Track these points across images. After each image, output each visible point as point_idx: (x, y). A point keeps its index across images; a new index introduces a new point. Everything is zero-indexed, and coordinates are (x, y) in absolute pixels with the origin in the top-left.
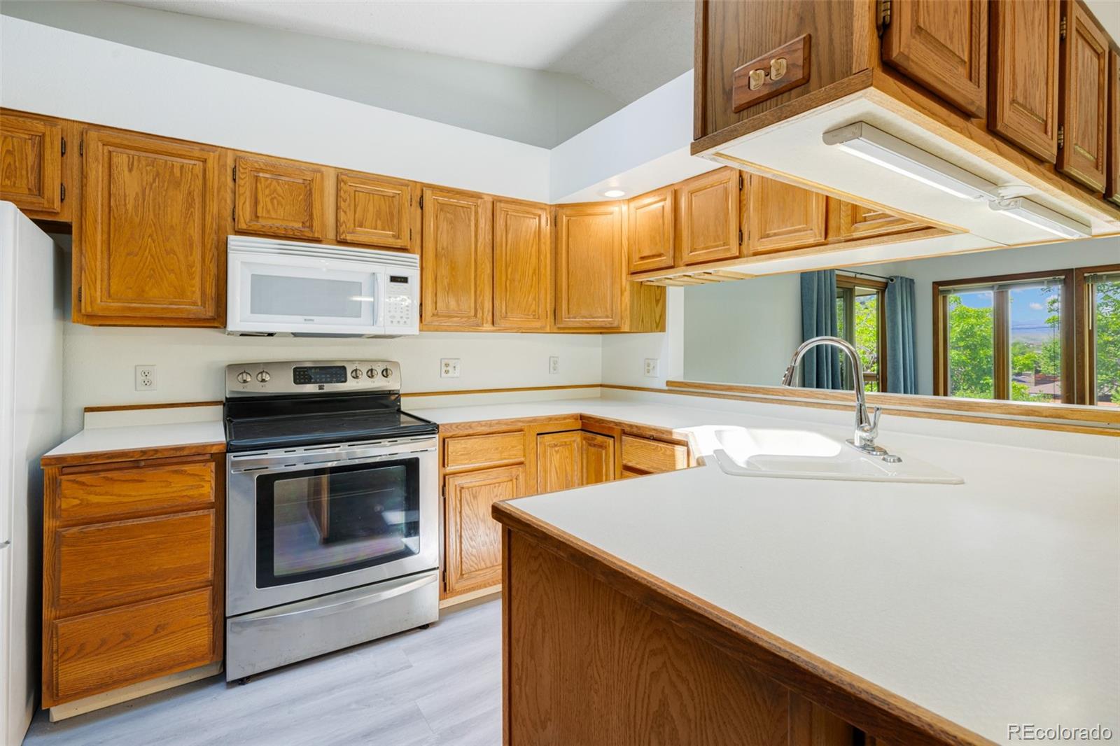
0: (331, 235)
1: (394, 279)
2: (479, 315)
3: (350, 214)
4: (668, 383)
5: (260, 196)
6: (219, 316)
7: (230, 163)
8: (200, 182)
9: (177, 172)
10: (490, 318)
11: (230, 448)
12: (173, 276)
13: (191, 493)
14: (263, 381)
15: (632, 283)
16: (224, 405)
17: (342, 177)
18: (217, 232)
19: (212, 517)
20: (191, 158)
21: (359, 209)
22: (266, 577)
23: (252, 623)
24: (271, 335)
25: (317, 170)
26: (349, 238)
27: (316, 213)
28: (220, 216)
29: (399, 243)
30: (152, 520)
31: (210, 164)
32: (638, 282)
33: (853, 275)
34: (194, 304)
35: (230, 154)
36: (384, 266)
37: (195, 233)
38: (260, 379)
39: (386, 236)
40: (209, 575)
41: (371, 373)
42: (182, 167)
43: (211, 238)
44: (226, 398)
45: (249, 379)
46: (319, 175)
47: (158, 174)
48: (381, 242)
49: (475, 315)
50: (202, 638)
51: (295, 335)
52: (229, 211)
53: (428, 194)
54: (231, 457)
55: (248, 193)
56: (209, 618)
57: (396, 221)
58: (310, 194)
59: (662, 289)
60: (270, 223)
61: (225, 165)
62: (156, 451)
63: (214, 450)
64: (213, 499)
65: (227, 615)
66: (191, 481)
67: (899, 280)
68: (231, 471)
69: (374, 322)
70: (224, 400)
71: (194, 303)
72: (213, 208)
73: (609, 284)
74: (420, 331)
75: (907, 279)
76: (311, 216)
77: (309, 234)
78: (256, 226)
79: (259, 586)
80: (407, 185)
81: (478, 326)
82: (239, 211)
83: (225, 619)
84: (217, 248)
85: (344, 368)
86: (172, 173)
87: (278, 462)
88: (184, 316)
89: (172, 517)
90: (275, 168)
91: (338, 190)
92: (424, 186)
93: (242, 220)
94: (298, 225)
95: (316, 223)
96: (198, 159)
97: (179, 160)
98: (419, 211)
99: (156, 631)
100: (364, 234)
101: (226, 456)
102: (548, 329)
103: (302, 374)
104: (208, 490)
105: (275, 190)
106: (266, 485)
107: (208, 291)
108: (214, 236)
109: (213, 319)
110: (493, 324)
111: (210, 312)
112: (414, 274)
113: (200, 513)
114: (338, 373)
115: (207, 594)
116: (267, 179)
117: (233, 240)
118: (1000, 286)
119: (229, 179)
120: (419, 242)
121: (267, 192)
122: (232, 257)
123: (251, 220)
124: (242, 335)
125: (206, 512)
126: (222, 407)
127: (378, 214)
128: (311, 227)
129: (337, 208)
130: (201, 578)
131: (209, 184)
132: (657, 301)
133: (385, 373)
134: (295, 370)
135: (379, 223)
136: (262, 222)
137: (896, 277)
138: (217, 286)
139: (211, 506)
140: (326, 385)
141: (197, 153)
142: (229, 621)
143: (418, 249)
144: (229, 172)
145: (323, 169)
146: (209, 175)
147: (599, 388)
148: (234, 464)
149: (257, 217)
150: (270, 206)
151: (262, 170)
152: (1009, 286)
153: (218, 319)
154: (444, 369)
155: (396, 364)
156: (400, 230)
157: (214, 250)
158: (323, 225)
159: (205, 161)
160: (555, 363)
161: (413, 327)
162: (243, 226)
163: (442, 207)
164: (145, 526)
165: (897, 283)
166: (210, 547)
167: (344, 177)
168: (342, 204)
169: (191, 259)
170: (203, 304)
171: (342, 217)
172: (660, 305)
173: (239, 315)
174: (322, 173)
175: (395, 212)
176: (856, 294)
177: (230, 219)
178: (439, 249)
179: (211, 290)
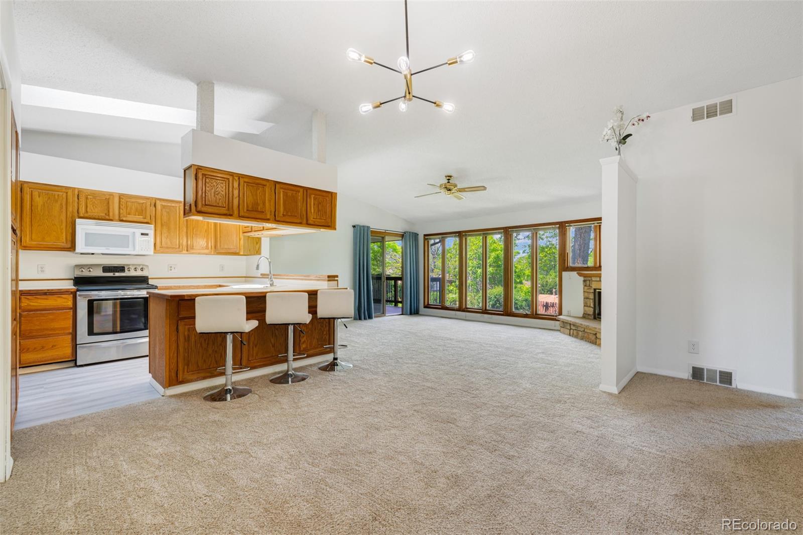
0: (117, 217)
1: (142, 234)
2: (181, 247)
3: (125, 210)
4: (261, 274)
5: (88, 205)
6: (72, 246)
7: (76, 193)
8: (65, 200)
9: (56, 196)
10: (186, 249)
11: (78, 290)
12: (55, 233)
13: (64, 304)
14: (90, 271)
15: (244, 236)
16: (74, 280)
17: (121, 196)
18: (72, 218)
19: (72, 313)
20: (62, 192)
21: (128, 208)
22: (91, 332)
23: (86, 347)
24: (93, 254)
25: (111, 195)
26: (124, 219)
27: (111, 210)
28: (73, 211)
29: (145, 221)
30: (51, 312)
31: (69, 194)
32: (247, 236)
33: (384, 231)
34: (63, 241)
35: (76, 190)
36: (138, 229)
37: (63, 217)
38: (88, 270)
39: (140, 218)
40: (71, 331)
41: (135, 269)
42: (58, 195)
43: (69, 220)
44: (75, 277)
45: (84, 270)
46: (112, 197)
47: (49, 198)
48: (138, 220)
49: (179, 248)
50: (68, 351)
51: (103, 254)
52: (76, 210)
53: (158, 202)
54: (78, 293)
55: (84, 204)
56: (71, 344)
57: (144, 212)
58: (108, 203)
59: (260, 239)
60: (92, 214)
61: (75, 194)
62: (52, 290)
63: (72, 291)
64: (71, 306)
65: (77, 343)
66: (65, 300)
67: (408, 233)
68: (78, 298)
69: (134, 249)
70: (73, 278)
71: (63, 243)
72: (70, 209)
73: (235, 236)
74: (154, 253)
75: (413, 233)
76: (109, 211)
77: (107, 217)
78: (86, 215)
79: (88, 335)
80: (149, 199)
81: (180, 251)
82: (80, 210)
83: (76, 345)
84: (72, 223)
85: (124, 267)
86: (55, 197)
87: (96, 295)
88: (60, 247)
89: (58, 311)
90: (95, 194)
91: (120, 202)
92: (157, 199)
93: (81, 213)
94: (104, 215)
95: (111, 214)
96: (64, 192)
97: (57, 193)
98: (154, 208)
99: (52, 347)
100: (130, 218)
101: (76, 294)
102: (213, 253)
103: (106, 269)
104: (70, 303)
105: (94, 202)
106: (91, 303)
107: (68, 238)
108: (70, 219)
109: (70, 248)
110: (187, 250)
111: (69, 246)
112: (151, 232)
113: (68, 310)
114: (121, 269)
115: (70, 337)
116: (91, 198)
117: (78, 221)
118: (442, 237)
119: (76, 199)
120: (154, 220)
121: (91, 203)
122: (77, 227)
123: (85, 213)
124: (81, 254)
125: (69, 310)
126: (72, 281)
127: (136, 210)
128: (109, 215)
129: (119, 208)
130: (68, 331)
131: (69, 201)
132: (257, 243)
133: (142, 269)
134: (103, 267)
135: (137, 213)
136: (89, 214)
137: (407, 232)
138: (72, 237)
139: (71, 309)
140: (116, 273)
141: (64, 190)
142: (78, 346)
143: (154, 223)
144: (76, 196)
145: (114, 194)
146: (69, 197)
147: (244, 278)
148: (80, 295)
149: (87, 212)
150: (92, 208)
151: (89, 195)
152: (446, 237)
153: (72, 247)
154: (170, 268)
155: (147, 266)
156: (146, 216)
157: (70, 224)
158: (114, 214)
159: (67, 193)
160: (222, 267)
161: (151, 251)
162: (81, 215)
163: (163, 207)
164: (48, 313)
165: (408, 235)
166: (71, 322)
167: (122, 197)
168: (121, 207)
169: (62, 227)
170: (66, 243)
171: (121, 211)
172: (258, 245)
173: (80, 246)
174: (113, 196)
175: (143, 209)
176: (386, 240)
177: (76, 213)
178: (163, 222)
179: (69, 238)
